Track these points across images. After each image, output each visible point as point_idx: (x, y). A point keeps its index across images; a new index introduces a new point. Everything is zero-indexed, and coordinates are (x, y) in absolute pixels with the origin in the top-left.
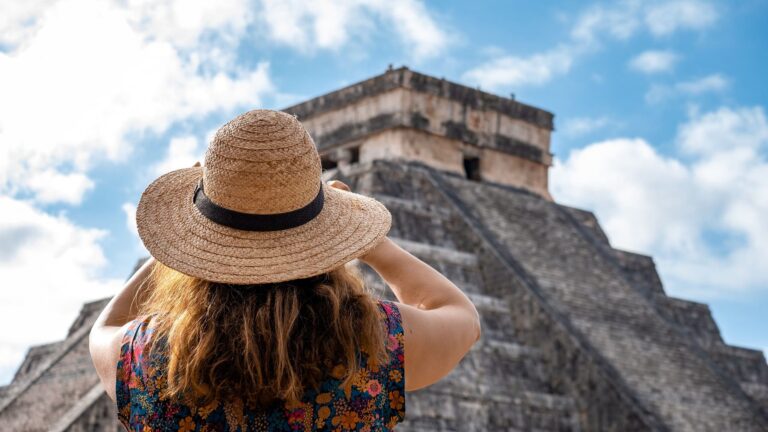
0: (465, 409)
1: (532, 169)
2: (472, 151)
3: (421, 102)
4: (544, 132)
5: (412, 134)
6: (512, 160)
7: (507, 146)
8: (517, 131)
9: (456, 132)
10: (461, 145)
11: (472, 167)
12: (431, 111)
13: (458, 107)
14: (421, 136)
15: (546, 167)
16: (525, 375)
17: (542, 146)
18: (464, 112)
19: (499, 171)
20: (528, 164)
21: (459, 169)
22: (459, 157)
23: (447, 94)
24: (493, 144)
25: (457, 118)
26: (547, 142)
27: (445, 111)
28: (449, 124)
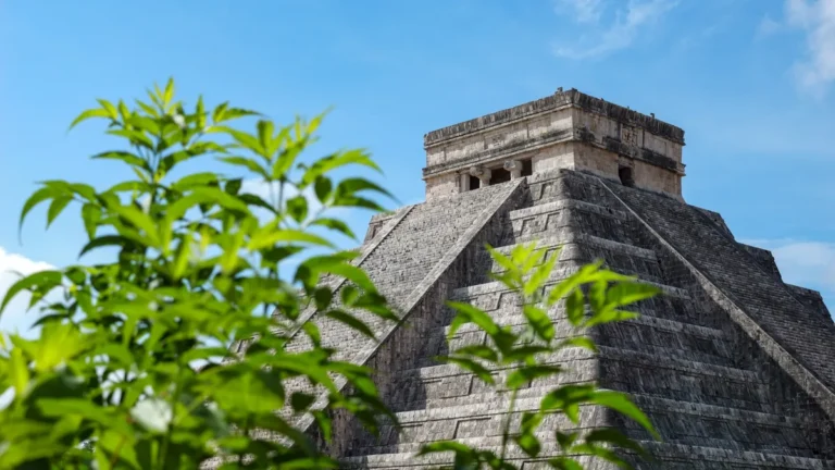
0: (684, 382)
1: (669, 178)
2: (625, 162)
3: (587, 121)
4: (677, 145)
5: (580, 146)
6: (655, 169)
7: (651, 158)
8: (657, 145)
9: (614, 146)
10: (617, 157)
11: (625, 174)
12: (594, 128)
13: (614, 125)
14: (588, 149)
15: (680, 176)
16: (715, 353)
17: (675, 159)
18: (619, 129)
19: (646, 178)
20: (666, 173)
21: (616, 177)
22: (615, 167)
23: (606, 114)
24: (640, 156)
25: (614, 134)
26: (679, 154)
27: (605, 128)
28: (607, 138)
